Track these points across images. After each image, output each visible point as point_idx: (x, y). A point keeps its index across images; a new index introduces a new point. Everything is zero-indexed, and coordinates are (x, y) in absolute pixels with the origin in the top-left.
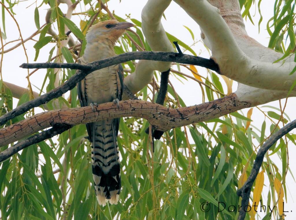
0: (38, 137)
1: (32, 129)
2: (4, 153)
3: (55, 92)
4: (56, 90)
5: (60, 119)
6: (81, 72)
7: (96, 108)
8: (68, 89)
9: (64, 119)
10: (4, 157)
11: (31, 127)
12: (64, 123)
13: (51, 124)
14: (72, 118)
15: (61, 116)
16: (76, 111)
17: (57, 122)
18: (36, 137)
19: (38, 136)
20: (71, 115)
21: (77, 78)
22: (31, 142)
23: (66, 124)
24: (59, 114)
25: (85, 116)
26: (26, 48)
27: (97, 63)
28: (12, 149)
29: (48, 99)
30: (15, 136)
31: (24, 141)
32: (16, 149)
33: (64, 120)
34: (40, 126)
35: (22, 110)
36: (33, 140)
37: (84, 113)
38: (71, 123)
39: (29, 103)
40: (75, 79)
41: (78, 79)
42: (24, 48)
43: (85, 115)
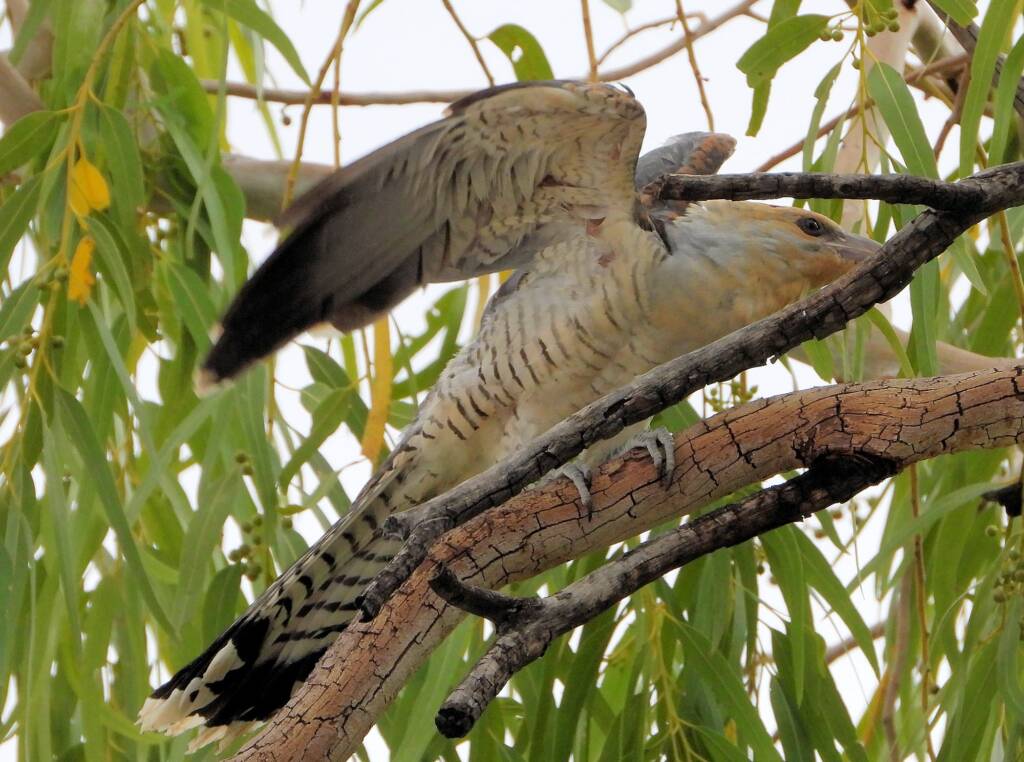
0: (739, 519)
1: (712, 477)
2: (574, 595)
3: (814, 312)
4: (814, 301)
5: (843, 431)
6: (935, 214)
7: (1013, 380)
8: (871, 295)
9: (861, 433)
10: (575, 609)
11: (705, 468)
12: (861, 452)
13: (799, 456)
14: (901, 426)
15: (847, 419)
16: (919, 392)
17: (832, 446)
18: (728, 516)
19: (736, 513)
20: (894, 412)
21: (918, 245)
22: (707, 538)
23: (872, 456)
24: (838, 407)
25: (962, 420)
26: (703, 74)
27: (1010, 173)
28: (615, 575)
29: (781, 342)
30: (629, 513)
31: (674, 536)
32: (635, 575)
33: (864, 438)
34: (750, 466)
35: (654, 396)
36: (715, 531)
37: (959, 405)
38: (895, 451)
39: (691, 363)
40: (908, 250)
41: (920, 249)
42: (697, 74)
43: (961, 412)
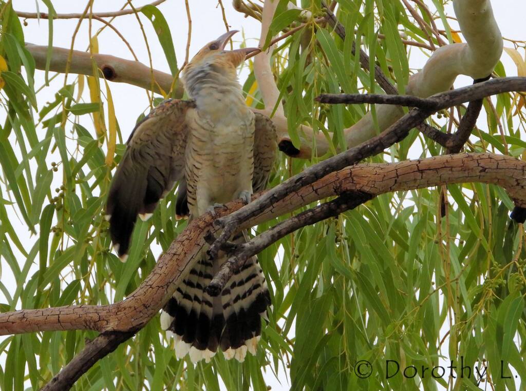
0: (314, 215)
1: (302, 199)
2: (255, 242)
3: (372, 146)
5: (353, 183)
6: (418, 110)
7: (417, 165)
8: (394, 139)
9: (360, 183)
10: (256, 248)
11: (300, 195)
12: (360, 191)
13: (335, 191)
14: (375, 181)
15: (355, 178)
16: (382, 169)
17: (348, 188)
18: (310, 214)
19: (313, 212)
20: (373, 176)
21: (411, 121)
22: (302, 222)
23: (363, 192)
24: (351, 173)
25: (398, 180)
27: (446, 95)
28: (269, 236)
29: (360, 157)
30: (271, 211)
31: (290, 221)
32: (277, 235)
33: (361, 185)
34: (316, 194)
35: (313, 176)
36: (305, 219)
37: (397, 174)
38: (372, 191)
39: (326, 164)
40: (408, 123)
41: (413, 123)
42: (226, 24)
43: (398, 176)
